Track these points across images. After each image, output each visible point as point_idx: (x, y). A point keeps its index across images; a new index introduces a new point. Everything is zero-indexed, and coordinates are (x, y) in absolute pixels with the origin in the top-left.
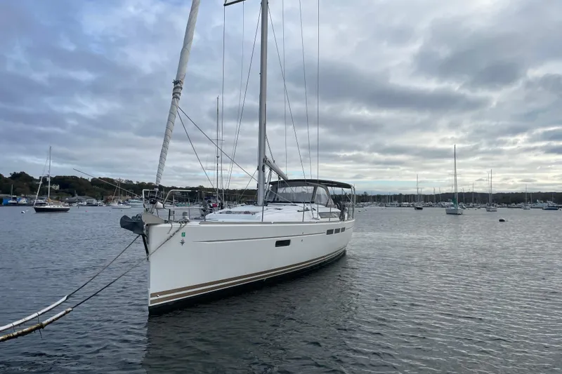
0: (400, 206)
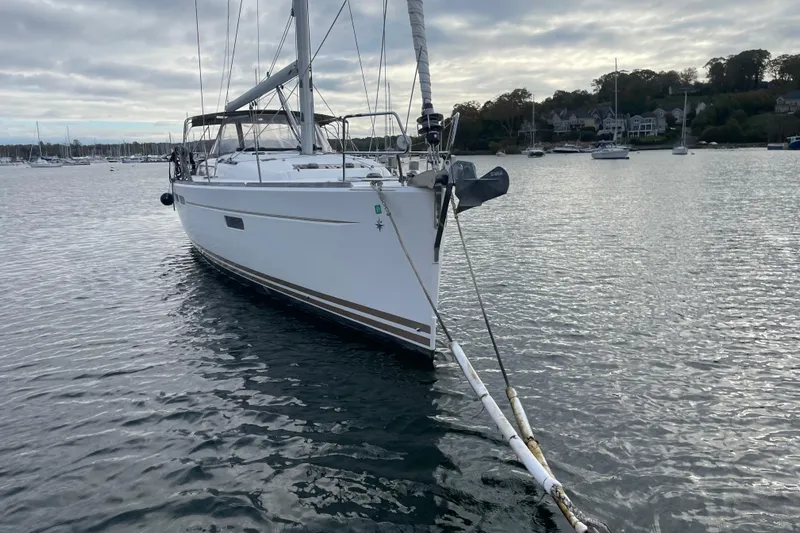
0: (146, 161)
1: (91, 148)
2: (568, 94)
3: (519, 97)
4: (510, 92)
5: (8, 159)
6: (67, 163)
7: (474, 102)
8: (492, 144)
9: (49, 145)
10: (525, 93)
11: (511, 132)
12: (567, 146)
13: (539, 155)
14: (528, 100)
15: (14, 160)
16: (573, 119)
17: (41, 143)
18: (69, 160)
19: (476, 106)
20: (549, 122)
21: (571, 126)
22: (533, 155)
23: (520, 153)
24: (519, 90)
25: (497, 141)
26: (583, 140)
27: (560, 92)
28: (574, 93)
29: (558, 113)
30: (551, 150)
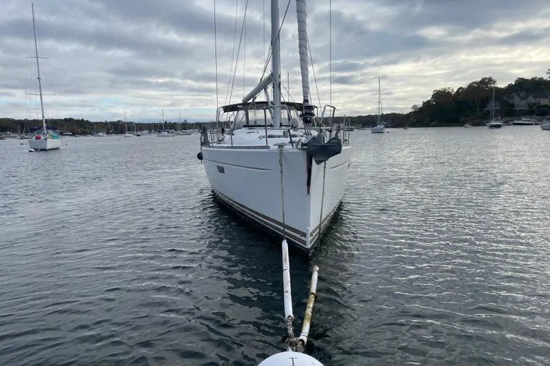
1: (193, 124)
2: (527, 81)
3: (486, 84)
4: (479, 80)
5: (147, 131)
6: (179, 134)
7: (449, 88)
8: (462, 118)
9: (170, 123)
10: (490, 80)
11: (478, 110)
12: (524, 120)
13: (498, 126)
14: (493, 86)
15: (150, 132)
16: (531, 99)
17: (166, 122)
18: (180, 132)
19: (450, 91)
20: (511, 101)
21: (529, 105)
22: (492, 126)
23: (485, 125)
24: (486, 79)
25: (467, 116)
26: (538, 115)
27: (520, 79)
28: (533, 79)
29: (518, 95)
30: (511, 123)
